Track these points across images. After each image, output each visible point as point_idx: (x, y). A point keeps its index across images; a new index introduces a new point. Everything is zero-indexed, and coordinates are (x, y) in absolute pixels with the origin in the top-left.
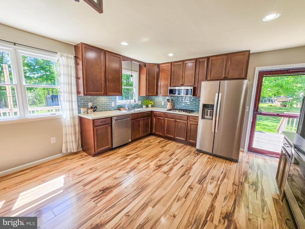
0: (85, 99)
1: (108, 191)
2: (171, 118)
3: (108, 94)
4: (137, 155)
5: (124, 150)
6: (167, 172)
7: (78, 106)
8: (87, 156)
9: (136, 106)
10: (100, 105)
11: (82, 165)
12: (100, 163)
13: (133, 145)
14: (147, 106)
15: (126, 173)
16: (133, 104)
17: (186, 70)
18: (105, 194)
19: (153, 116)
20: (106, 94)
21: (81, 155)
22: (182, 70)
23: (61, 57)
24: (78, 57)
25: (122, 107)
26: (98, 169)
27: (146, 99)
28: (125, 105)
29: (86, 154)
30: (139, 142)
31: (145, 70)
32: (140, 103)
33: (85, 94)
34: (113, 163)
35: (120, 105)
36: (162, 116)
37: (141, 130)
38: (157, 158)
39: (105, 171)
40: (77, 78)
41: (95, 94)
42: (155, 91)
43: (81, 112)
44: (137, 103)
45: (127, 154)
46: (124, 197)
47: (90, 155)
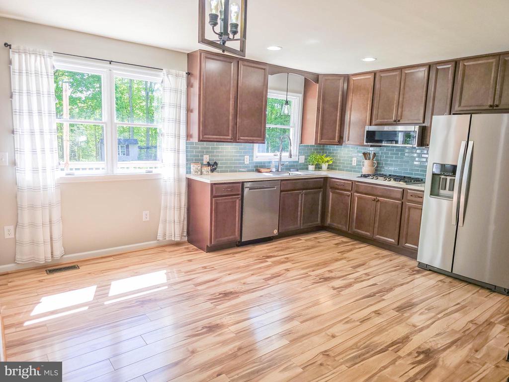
0: (198, 148)
1: (232, 296)
2: (366, 194)
3: (239, 139)
4: (287, 258)
5: (262, 249)
6: (338, 288)
7: (187, 160)
8: (197, 250)
9: (294, 166)
10: (222, 160)
11: (190, 261)
12: (219, 262)
13: (281, 243)
14: (318, 167)
15: (264, 279)
16: (287, 162)
17: (407, 89)
18: (227, 298)
19: (328, 188)
20: (234, 140)
21: (187, 248)
22: (398, 89)
23: (168, 77)
24: (193, 73)
25: (263, 167)
26: (216, 269)
27: (315, 151)
28: (270, 162)
29: (195, 247)
30: (293, 240)
31: (315, 89)
32: (302, 159)
33: (201, 138)
34: (242, 265)
35: (261, 163)
36: (347, 188)
37: (299, 216)
38: (325, 267)
39: (229, 272)
40: (189, 110)
41: (216, 138)
42: (337, 134)
43: (192, 170)
44: (295, 158)
45: (269, 255)
46: (257, 306)
47: (201, 248)
